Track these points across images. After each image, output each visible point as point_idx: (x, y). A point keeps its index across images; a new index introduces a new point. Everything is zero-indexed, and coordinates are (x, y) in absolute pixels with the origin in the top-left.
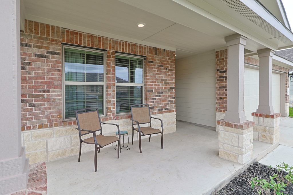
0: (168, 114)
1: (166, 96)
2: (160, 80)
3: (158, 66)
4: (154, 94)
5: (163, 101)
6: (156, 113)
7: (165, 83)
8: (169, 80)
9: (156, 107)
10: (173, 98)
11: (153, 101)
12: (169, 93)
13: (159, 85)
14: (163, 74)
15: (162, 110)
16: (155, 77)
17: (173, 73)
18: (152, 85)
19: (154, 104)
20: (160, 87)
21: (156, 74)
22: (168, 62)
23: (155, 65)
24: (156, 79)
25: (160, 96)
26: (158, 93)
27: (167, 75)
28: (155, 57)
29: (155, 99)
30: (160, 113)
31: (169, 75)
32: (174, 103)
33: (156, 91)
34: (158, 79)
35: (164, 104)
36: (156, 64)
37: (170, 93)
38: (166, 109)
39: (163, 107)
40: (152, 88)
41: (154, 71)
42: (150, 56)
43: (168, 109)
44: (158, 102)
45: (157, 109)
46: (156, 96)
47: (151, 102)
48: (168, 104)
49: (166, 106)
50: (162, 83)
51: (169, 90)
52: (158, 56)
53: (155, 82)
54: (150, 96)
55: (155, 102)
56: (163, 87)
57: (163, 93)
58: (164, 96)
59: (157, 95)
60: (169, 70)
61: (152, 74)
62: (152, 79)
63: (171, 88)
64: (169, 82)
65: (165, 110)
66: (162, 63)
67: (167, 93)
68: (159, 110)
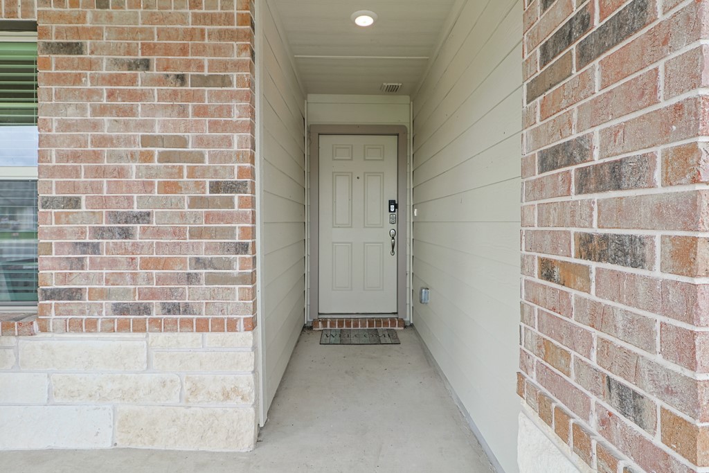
0: (188, 339)
1: (177, 233)
2: (129, 141)
3: (117, 63)
4: (84, 221)
5: (146, 264)
6: (91, 326)
7: (164, 158)
8: (200, 141)
9: (103, 294)
10: (226, 248)
11: (80, 260)
12: (196, 217)
13: (121, 172)
14: (153, 110)
15: (147, 310)
16: (95, 126)
17: (232, 96)
18: (76, 173)
19: (87, 277)
20: (128, 185)
21: (103, 110)
22: (190, 34)
23: (91, 65)
24: (102, 141)
25: (126, 234)
26: (114, 216)
27: (183, 112)
28: (96, 18)
29: (95, 248)
30: (123, 327)
31: (201, 112)
32: (243, 279)
33: (104, 202)
34: (118, 138)
35: (160, 280)
36: (105, 59)
37: (208, 217)
38: (170, 309)
39: (153, 295)
40: (75, 187)
41: (90, 94)
42: (61, 17)
43: (187, 309)
44: (113, 263)
45: (107, 304)
46: (99, 232)
47: (64, 264)
48: (190, 278)
49: (171, 294)
50: (147, 157)
51: (195, 202)
52: (115, 12)
53: (97, 156)
54: (60, 233)
55: (94, 265)
56: (156, 181)
57: (148, 214)
58: (158, 233)
59: (110, 230)
60: (205, 81)
61: (70, 110)
62: (74, 140)
63: (216, 187)
64: (202, 155)
65: (169, 312)
66: (148, 48)
67: (183, 216)
68: (121, 309)
